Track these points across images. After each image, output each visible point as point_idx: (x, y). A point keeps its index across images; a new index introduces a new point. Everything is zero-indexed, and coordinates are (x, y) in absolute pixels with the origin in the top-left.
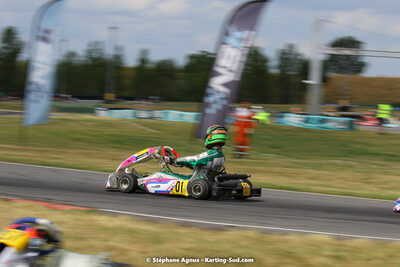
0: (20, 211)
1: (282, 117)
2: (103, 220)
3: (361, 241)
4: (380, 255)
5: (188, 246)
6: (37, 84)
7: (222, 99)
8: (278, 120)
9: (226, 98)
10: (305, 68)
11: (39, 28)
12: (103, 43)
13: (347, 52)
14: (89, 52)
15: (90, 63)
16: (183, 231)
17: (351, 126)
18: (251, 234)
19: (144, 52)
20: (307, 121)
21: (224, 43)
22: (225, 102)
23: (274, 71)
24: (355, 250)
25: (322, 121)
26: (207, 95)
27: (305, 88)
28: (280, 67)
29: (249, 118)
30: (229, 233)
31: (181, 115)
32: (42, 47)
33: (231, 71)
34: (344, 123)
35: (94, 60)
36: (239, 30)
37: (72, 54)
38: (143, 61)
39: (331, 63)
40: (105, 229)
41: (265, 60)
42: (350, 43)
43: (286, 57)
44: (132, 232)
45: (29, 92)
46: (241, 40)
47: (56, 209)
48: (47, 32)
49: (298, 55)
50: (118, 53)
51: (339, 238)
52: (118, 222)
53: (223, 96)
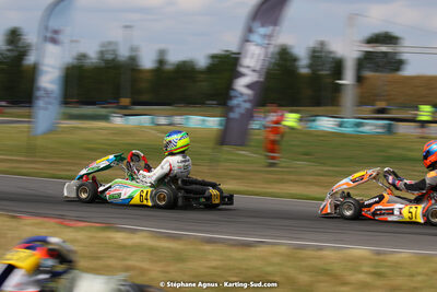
0: (28, 228)
1: (314, 121)
2: (120, 237)
3: (403, 255)
4: (424, 270)
5: (214, 264)
6: (45, 90)
7: (245, 101)
8: (310, 124)
10: (338, 67)
11: (46, 28)
12: (116, 44)
13: (384, 49)
14: (102, 53)
15: (103, 65)
16: (208, 247)
17: (389, 129)
18: (282, 249)
19: (162, 52)
20: (340, 125)
21: (248, 41)
22: (248, 105)
23: (304, 71)
24: (397, 266)
25: (358, 125)
26: (231, 98)
27: (338, 89)
28: (310, 66)
29: (277, 122)
30: (258, 249)
31: (204, 121)
32: (51, 48)
33: (254, 71)
34: (383, 127)
35: (107, 61)
37: (83, 56)
38: (161, 62)
39: (366, 61)
40: (124, 247)
41: (295, 59)
42: (387, 39)
43: (318, 56)
44: (151, 250)
45: (38, 98)
46: (265, 36)
47: (68, 226)
48: (56, 32)
49: (331, 52)
50: (134, 54)
51: (378, 253)
52: (137, 239)
53: (246, 98)
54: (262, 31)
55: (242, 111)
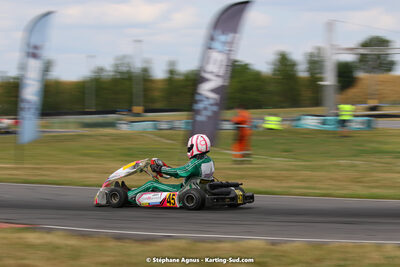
7: (212, 105)
9: (216, 104)
14: (117, 66)
15: (119, 77)
21: (211, 48)
22: (215, 108)
33: (218, 76)
36: (223, 33)
37: (101, 70)
53: (212, 102)
54: (223, 38)
55: (209, 113)
